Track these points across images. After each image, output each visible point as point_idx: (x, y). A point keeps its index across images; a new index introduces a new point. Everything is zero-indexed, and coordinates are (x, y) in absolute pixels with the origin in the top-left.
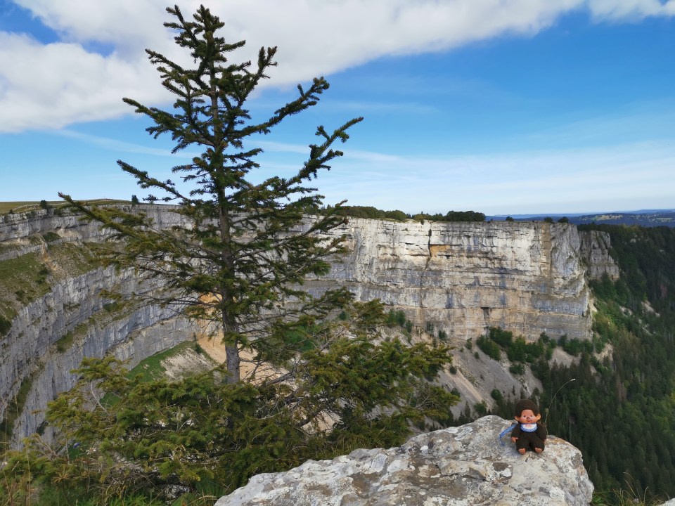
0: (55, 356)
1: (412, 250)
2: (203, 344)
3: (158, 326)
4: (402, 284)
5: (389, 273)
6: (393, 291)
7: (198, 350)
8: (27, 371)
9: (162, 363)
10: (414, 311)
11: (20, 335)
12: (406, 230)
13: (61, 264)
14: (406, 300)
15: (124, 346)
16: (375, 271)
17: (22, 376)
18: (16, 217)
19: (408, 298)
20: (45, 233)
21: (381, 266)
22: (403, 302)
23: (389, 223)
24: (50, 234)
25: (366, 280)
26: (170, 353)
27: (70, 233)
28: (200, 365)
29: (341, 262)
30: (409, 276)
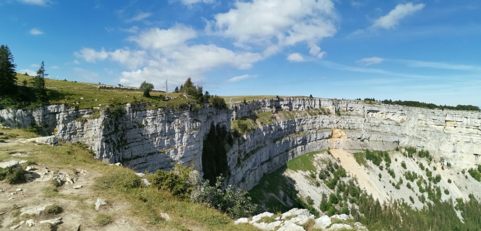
0: (272, 144)
1: (436, 123)
2: (331, 151)
3: (314, 142)
4: (429, 138)
5: (423, 133)
6: (424, 141)
7: (329, 153)
8: (260, 145)
9: (314, 155)
10: (434, 152)
11: (259, 134)
12: (434, 113)
13: (280, 116)
14: (430, 146)
15: (300, 147)
16: (416, 131)
17: (258, 146)
18: (266, 100)
19: (432, 145)
20: (277, 106)
21: (419, 129)
22: (429, 147)
23: (424, 109)
24: (279, 106)
25: (411, 135)
26: (318, 152)
27: (286, 107)
28: (328, 158)
29: (399, 126)
30: (433, 134)
